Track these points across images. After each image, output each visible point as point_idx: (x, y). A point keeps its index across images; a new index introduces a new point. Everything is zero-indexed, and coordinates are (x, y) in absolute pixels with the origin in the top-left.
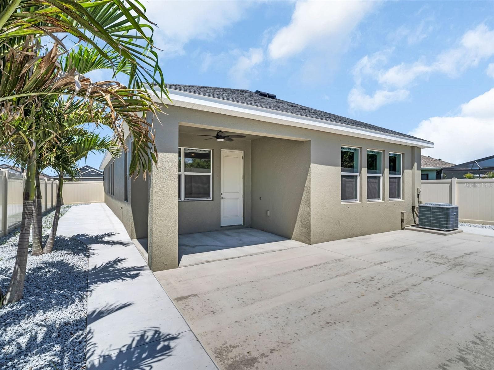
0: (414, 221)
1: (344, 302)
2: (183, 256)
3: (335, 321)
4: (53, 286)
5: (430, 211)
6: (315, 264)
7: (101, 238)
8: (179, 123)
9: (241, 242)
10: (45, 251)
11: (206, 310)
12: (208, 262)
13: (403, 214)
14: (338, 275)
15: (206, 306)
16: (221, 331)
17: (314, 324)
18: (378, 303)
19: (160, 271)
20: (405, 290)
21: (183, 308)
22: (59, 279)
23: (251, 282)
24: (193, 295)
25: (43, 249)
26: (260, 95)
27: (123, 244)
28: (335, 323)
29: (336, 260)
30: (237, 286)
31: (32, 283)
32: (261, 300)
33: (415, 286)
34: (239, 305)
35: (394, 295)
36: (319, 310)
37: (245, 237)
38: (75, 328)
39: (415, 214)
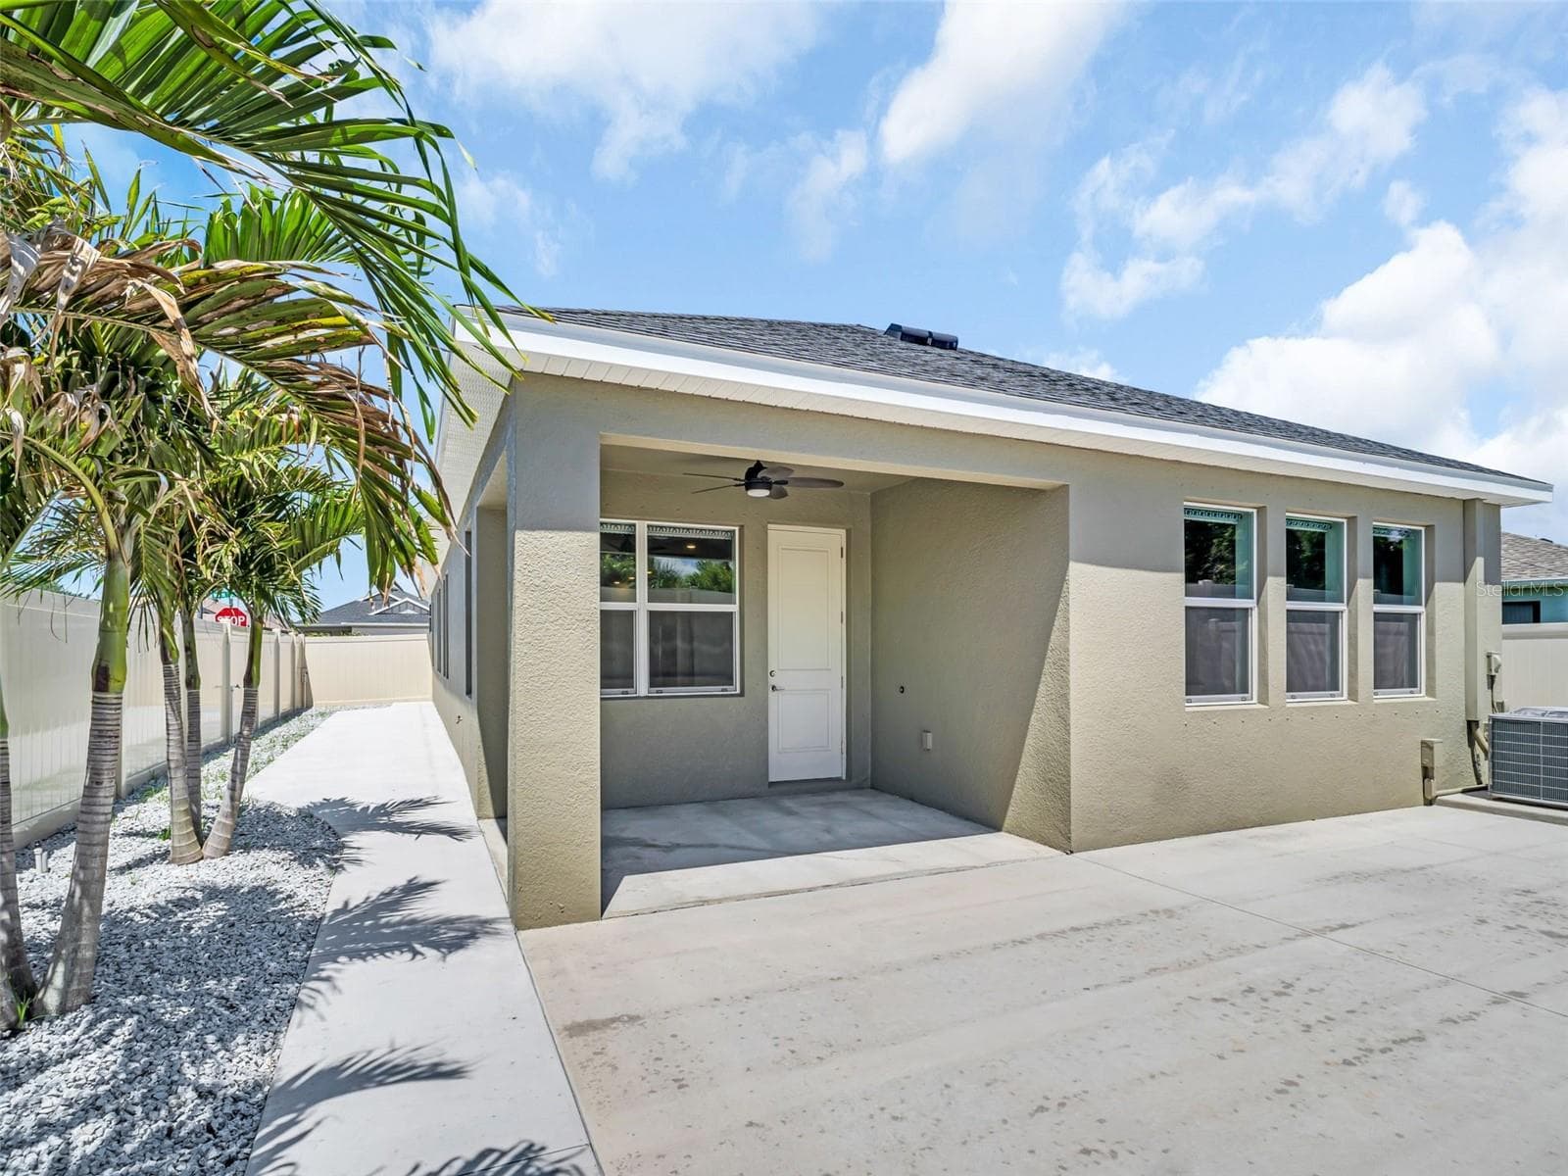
0: (1472, 771)
1: (1163, 1073)
2: (626, 879)
3: (1116, 1148)
4: (200, 964)
5: (1536, 740)
6: (1075, 924)
7: (389, 814)
8: (602, 437)
9: (827, 837)
10: (208, 849)
11: (657, 1073)
12: (703, 902)
13: (1432, 748)
14: (1155, 970)
15: (661, 1059)
16: (689, 1156)
17: (1032, 1152)
18: (1296, 1084)
19: (542, 927)
20: (1410, 1039)
21: (581, 1063)
22: (225, 942)
23: (832, 979)
24: (626, 1018)
25: (201, 846)
26: (902, 339)
27: (453, 833)
28: (1114, 1154)
29: (1156, 912)
30: (781, 991)
31: (139, 954)
32: (854, 1049)
33: (1455, 1022)
34: (773, 1062)
35: (1366, 1056)
36: (1061, 1101)
37: (845, 822)
38: (228, 1109)
39: (1478, 750)
